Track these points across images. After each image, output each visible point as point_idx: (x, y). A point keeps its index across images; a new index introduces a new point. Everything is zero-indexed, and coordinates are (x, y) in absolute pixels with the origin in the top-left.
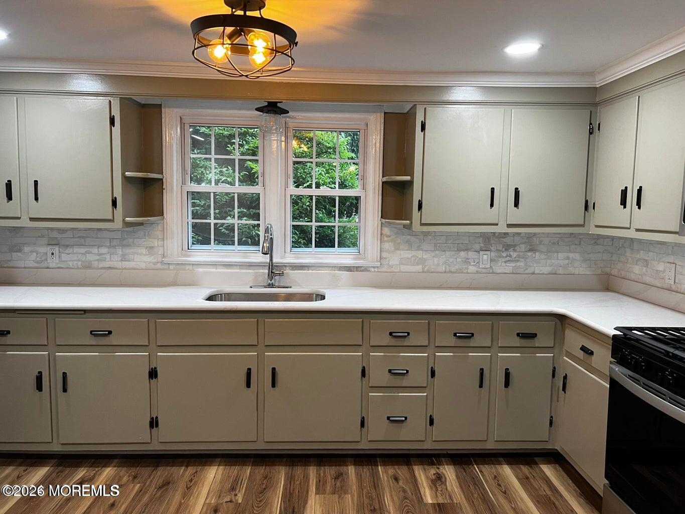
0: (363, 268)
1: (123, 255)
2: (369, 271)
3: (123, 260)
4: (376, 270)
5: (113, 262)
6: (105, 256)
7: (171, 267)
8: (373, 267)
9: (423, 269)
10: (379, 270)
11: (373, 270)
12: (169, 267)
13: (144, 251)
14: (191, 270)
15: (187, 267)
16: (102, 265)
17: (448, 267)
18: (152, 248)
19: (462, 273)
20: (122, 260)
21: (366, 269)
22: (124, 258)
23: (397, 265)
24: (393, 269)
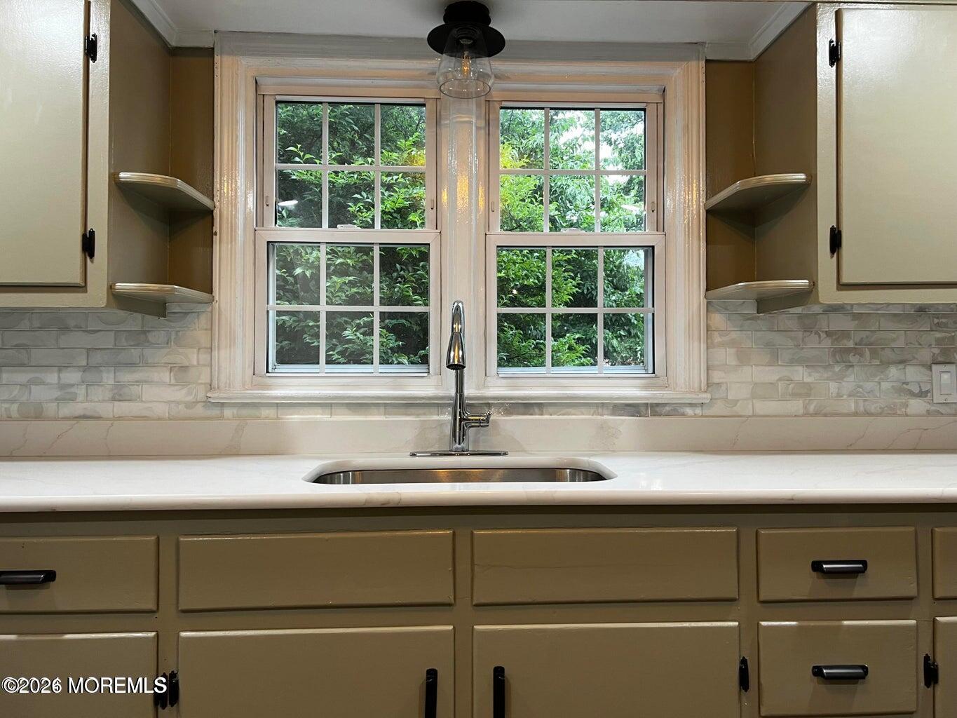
0: (668, 408)
1: (119, 386)
2: (683, 414)
3: (117, 397)
4: (698, 411)
5: (93, 404)
6: (73, 390)
7: (228, 412)
8: (691, 405)
9: (805, 407)
10: (707, 412)
11: (689, 411)
12: (222, 413)
13: (166, 376)
14: (272, 419)
15: (265, 412)
16: (67, 410)
17: (861, 403)
18: (184, 368)
19: (895, 414)
20: (113, 399)
21: (675, 410)
22: (118, 395)
23: (746, 399)
24: (738, 409)
